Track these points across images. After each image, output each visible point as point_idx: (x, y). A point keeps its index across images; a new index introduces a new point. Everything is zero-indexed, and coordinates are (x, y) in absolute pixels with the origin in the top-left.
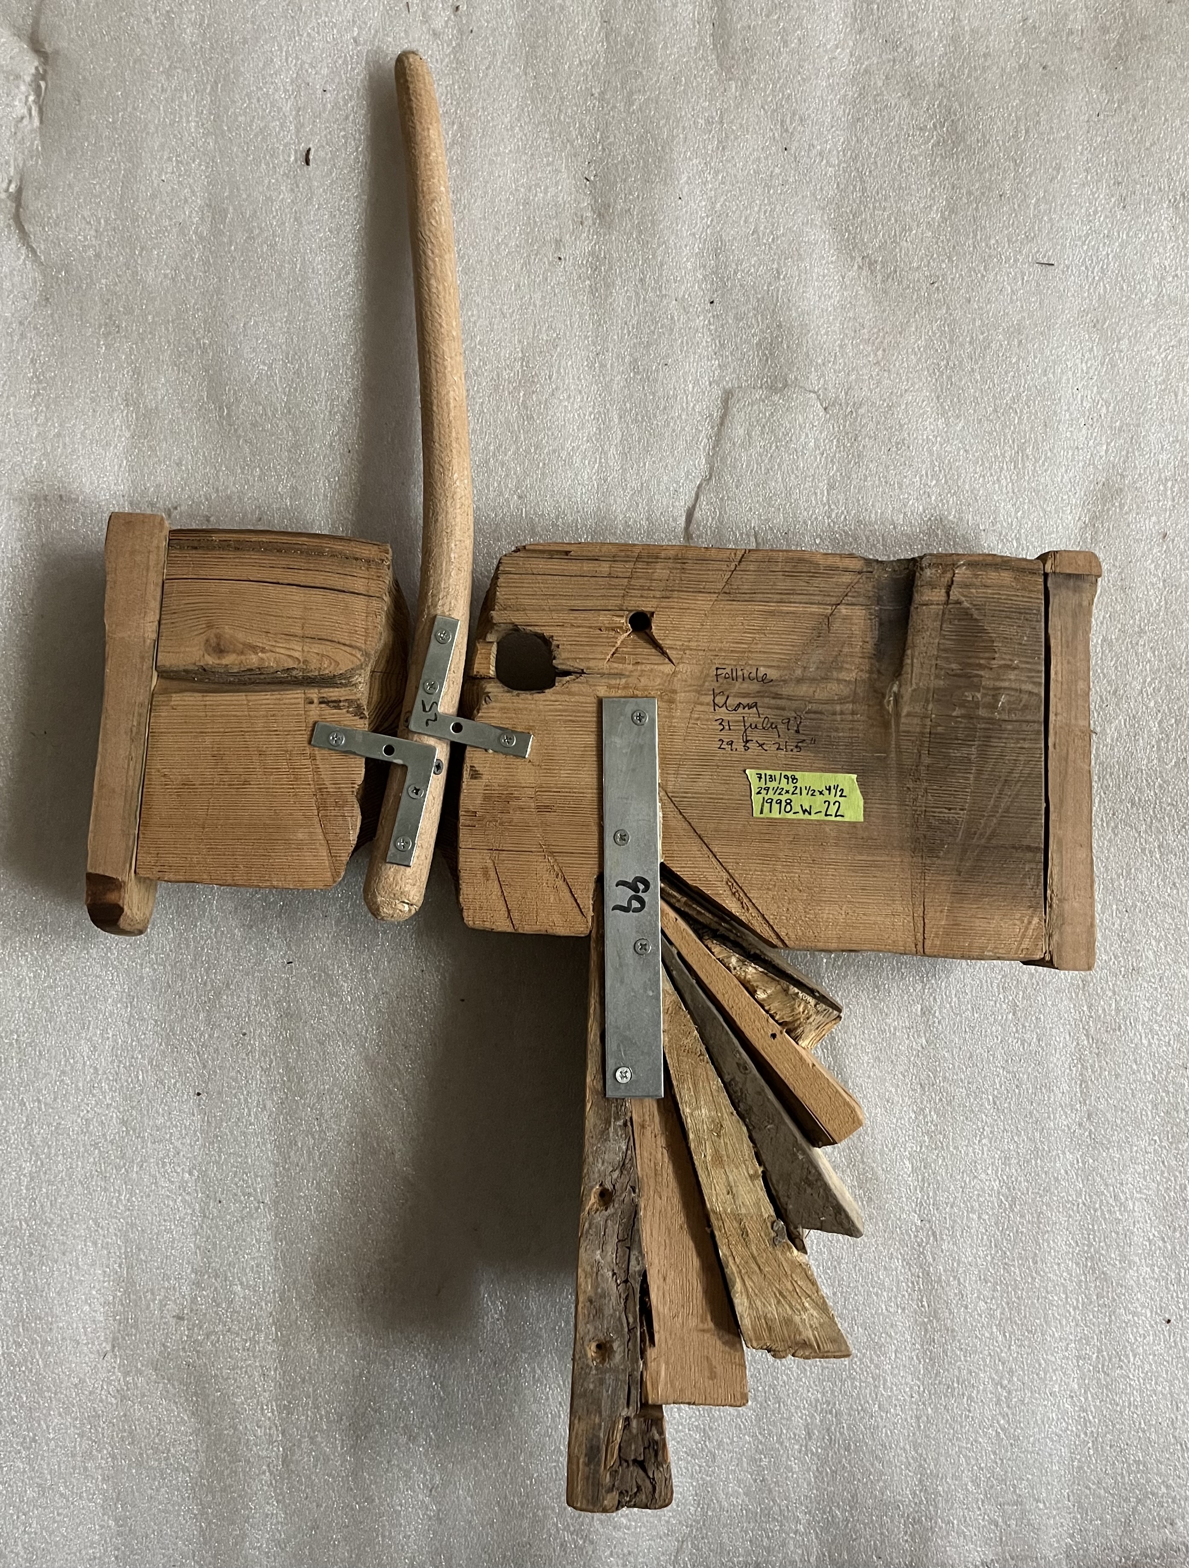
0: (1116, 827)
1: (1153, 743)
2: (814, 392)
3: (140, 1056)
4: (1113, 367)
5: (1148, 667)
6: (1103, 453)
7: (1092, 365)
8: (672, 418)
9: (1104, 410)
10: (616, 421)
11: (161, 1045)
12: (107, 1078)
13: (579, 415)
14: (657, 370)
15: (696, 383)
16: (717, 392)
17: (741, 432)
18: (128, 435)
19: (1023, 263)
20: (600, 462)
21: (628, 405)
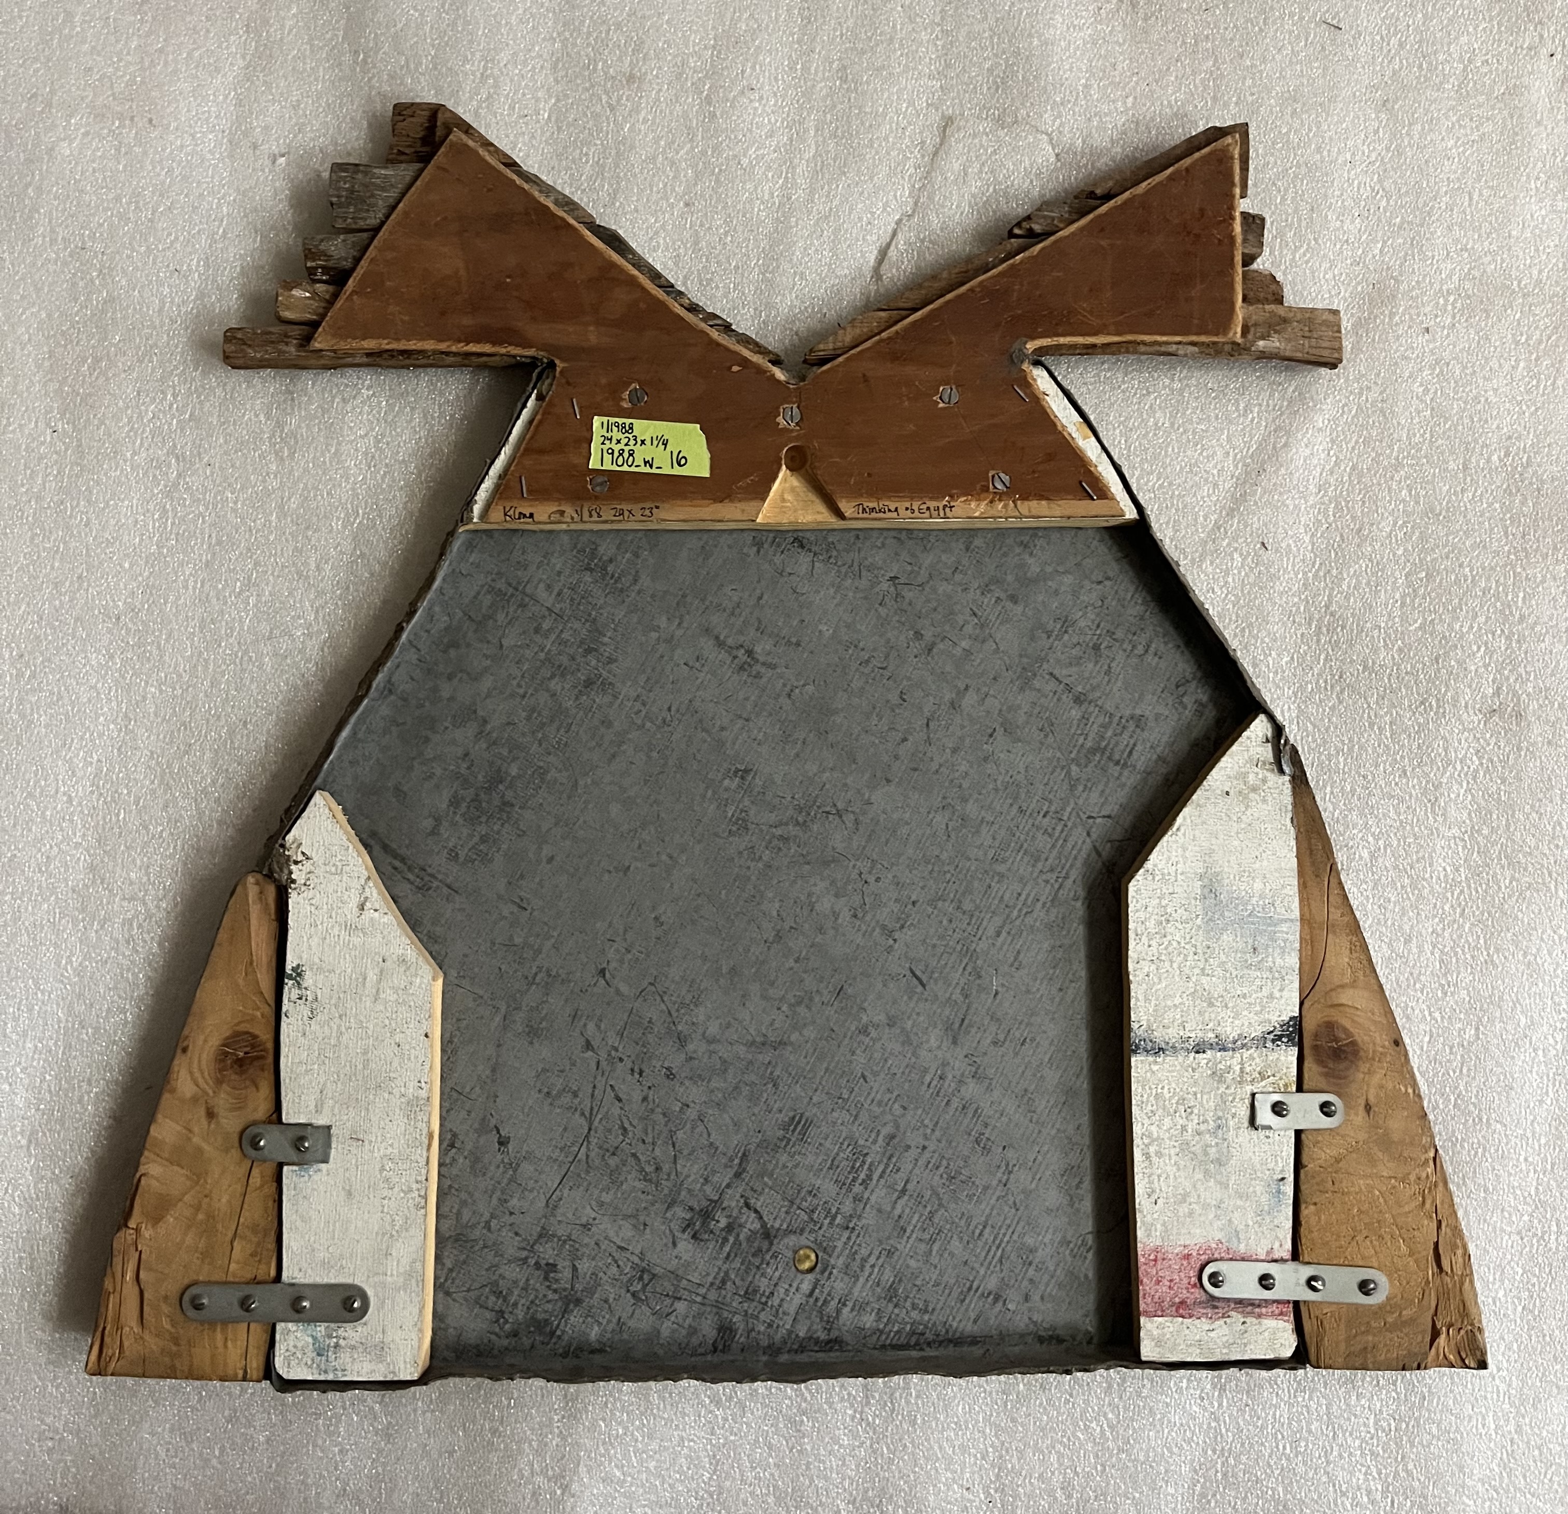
0: (1342, 691)
1: (1397, 596)
2: (1047, 134)
3: (125, 792)
4: (1400, 154)
5: (1401, 507)
6: (1377, 251)
7: (1374, 149)
8: (878, 138)
9: (1384, 203)
10: (812, 133)
11: (153, 782)
12: (82, 812)
13: (769, 120)
14: (868, 83)
15: (911, 103)
16: (935, 118)
17: (956, 166)
18: (241, 63)
19: (1310, 22)
20: (786, 178)
21: (828, 116)
